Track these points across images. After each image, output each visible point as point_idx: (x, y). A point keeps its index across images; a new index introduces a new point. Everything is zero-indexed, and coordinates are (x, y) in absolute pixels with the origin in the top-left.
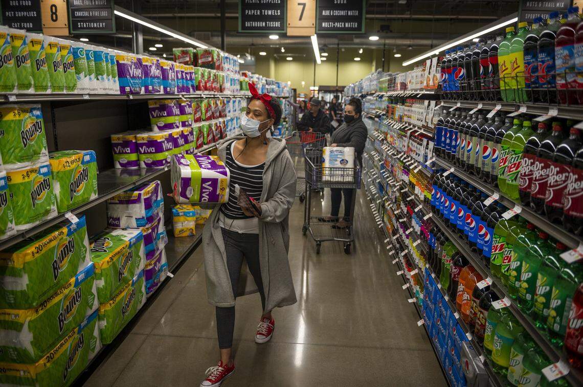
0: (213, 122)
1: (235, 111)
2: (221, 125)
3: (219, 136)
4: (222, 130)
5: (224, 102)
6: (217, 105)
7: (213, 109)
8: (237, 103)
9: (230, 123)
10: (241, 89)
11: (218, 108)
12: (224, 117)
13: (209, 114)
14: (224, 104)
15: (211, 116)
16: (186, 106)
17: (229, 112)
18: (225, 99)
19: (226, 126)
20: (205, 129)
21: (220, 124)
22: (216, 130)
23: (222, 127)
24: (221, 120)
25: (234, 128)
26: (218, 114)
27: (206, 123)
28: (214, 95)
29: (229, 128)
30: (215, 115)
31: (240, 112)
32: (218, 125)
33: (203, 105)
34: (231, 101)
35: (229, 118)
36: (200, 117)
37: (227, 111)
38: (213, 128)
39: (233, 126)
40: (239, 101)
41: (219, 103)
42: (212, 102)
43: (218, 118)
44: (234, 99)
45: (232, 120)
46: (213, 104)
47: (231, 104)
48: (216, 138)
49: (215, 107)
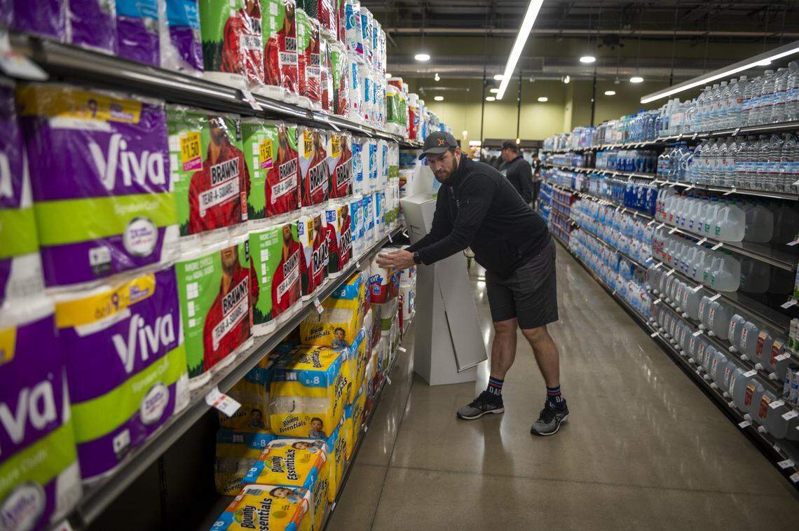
0: (305, 216)
1: (375, 175)
2: (335, 224)
3: (326, 262)
4: (339, 237)
5: (344, 146)
6: (320, 154)
7: (304, 167)
8: (379, 153)
9: (360, 213)
10: (390, 118)
11: (326, 165)
12: (344, 195)
13: (283, 188)
14: (346, 155)
15: (295, 193)
16: (103, 140)
17: (360, 177)
18: (350, 138)
19: (348, 221)
20: (265, 255)
21: (330, 218)
22: (316, 246)
23: (337, 229)
24: (334, 205)
25: (372, 225)
26: (324, 186)
27: (270, 228)
28: (309, 112)
29: (358, 228)
30: (313, 191)
31: (385, 178)
32: (324, 225)
33: (256, 149)
34: (366, 147)
35: (357, 197)
36: (237, 203)
37: (354, 174)
38: (304, 240)
39: (369, 220)
40: (385, 150)
41: (327, 146)
42: (301, 139)
43: (320, 199)
44: (373, 142)
45: (366, 200)
46: (307, 146)
47: (365, 154)
48: (316, 272)
49: (315, 161)
